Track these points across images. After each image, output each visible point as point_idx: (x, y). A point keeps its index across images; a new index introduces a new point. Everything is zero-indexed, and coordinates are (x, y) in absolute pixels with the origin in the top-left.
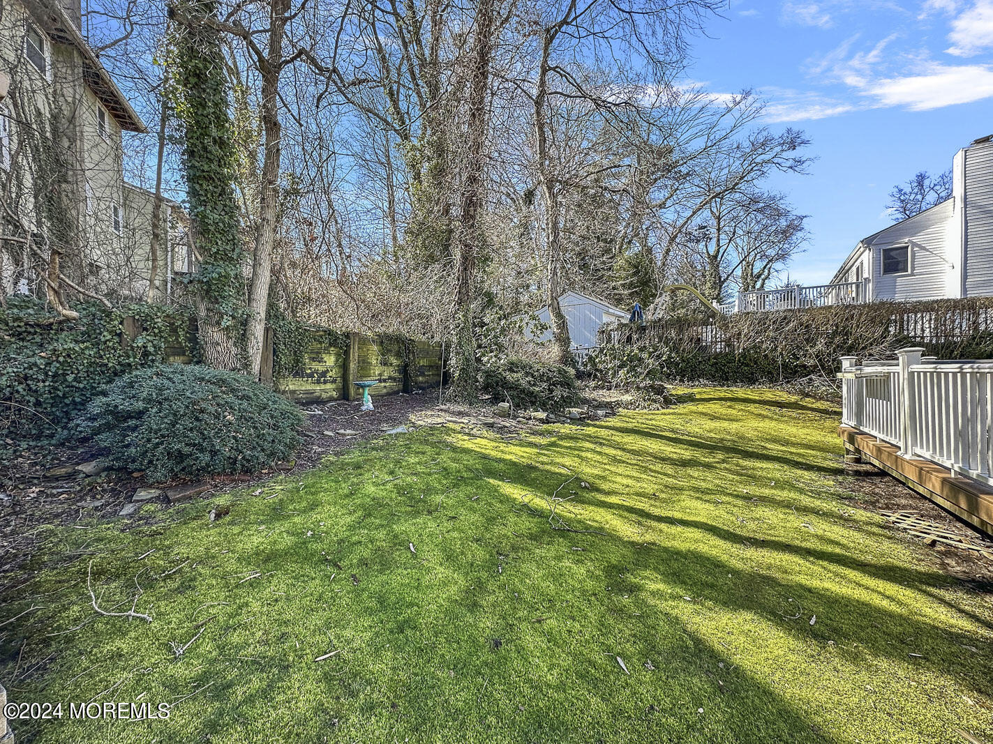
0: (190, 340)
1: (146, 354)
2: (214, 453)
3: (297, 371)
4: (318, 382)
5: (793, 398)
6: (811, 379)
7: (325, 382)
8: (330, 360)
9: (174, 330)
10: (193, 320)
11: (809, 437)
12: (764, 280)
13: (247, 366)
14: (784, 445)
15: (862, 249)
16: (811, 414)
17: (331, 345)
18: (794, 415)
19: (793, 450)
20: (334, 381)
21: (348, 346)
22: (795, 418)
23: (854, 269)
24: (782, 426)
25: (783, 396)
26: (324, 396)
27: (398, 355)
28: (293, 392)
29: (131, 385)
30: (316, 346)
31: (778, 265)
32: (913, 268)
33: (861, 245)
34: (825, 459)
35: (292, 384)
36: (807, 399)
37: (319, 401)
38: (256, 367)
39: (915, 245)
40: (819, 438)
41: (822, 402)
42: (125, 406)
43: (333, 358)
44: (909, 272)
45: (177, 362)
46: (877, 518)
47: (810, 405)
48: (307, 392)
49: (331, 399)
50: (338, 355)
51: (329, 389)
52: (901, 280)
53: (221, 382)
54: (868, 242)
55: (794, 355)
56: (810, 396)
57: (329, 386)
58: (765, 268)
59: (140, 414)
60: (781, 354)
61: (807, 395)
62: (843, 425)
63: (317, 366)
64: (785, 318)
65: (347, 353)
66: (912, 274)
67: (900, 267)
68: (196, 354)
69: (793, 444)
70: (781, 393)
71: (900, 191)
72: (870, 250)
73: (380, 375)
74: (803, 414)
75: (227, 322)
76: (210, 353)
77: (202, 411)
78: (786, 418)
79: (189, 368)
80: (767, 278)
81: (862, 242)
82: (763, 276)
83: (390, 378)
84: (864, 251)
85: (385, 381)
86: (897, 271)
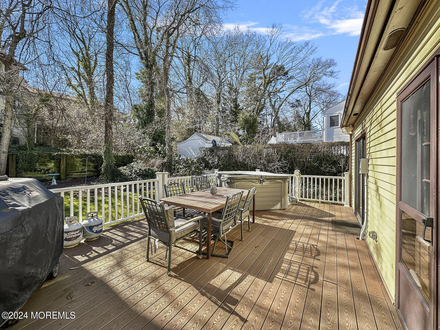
3: (31, 169)
4: (45, 173)
7: (48, 173)
8: (51, 165)
17: (51, 159)
21: (60, 160)
26: (48, 178)
35: (30, 174)
43: (53, 164)
44: (339, 126)
50: (55, 163)
52: (336, 130)
63: (43, 167)
67: (336, 124)
72: (324, 116)
73: (82, 170)
85: (85, 172)
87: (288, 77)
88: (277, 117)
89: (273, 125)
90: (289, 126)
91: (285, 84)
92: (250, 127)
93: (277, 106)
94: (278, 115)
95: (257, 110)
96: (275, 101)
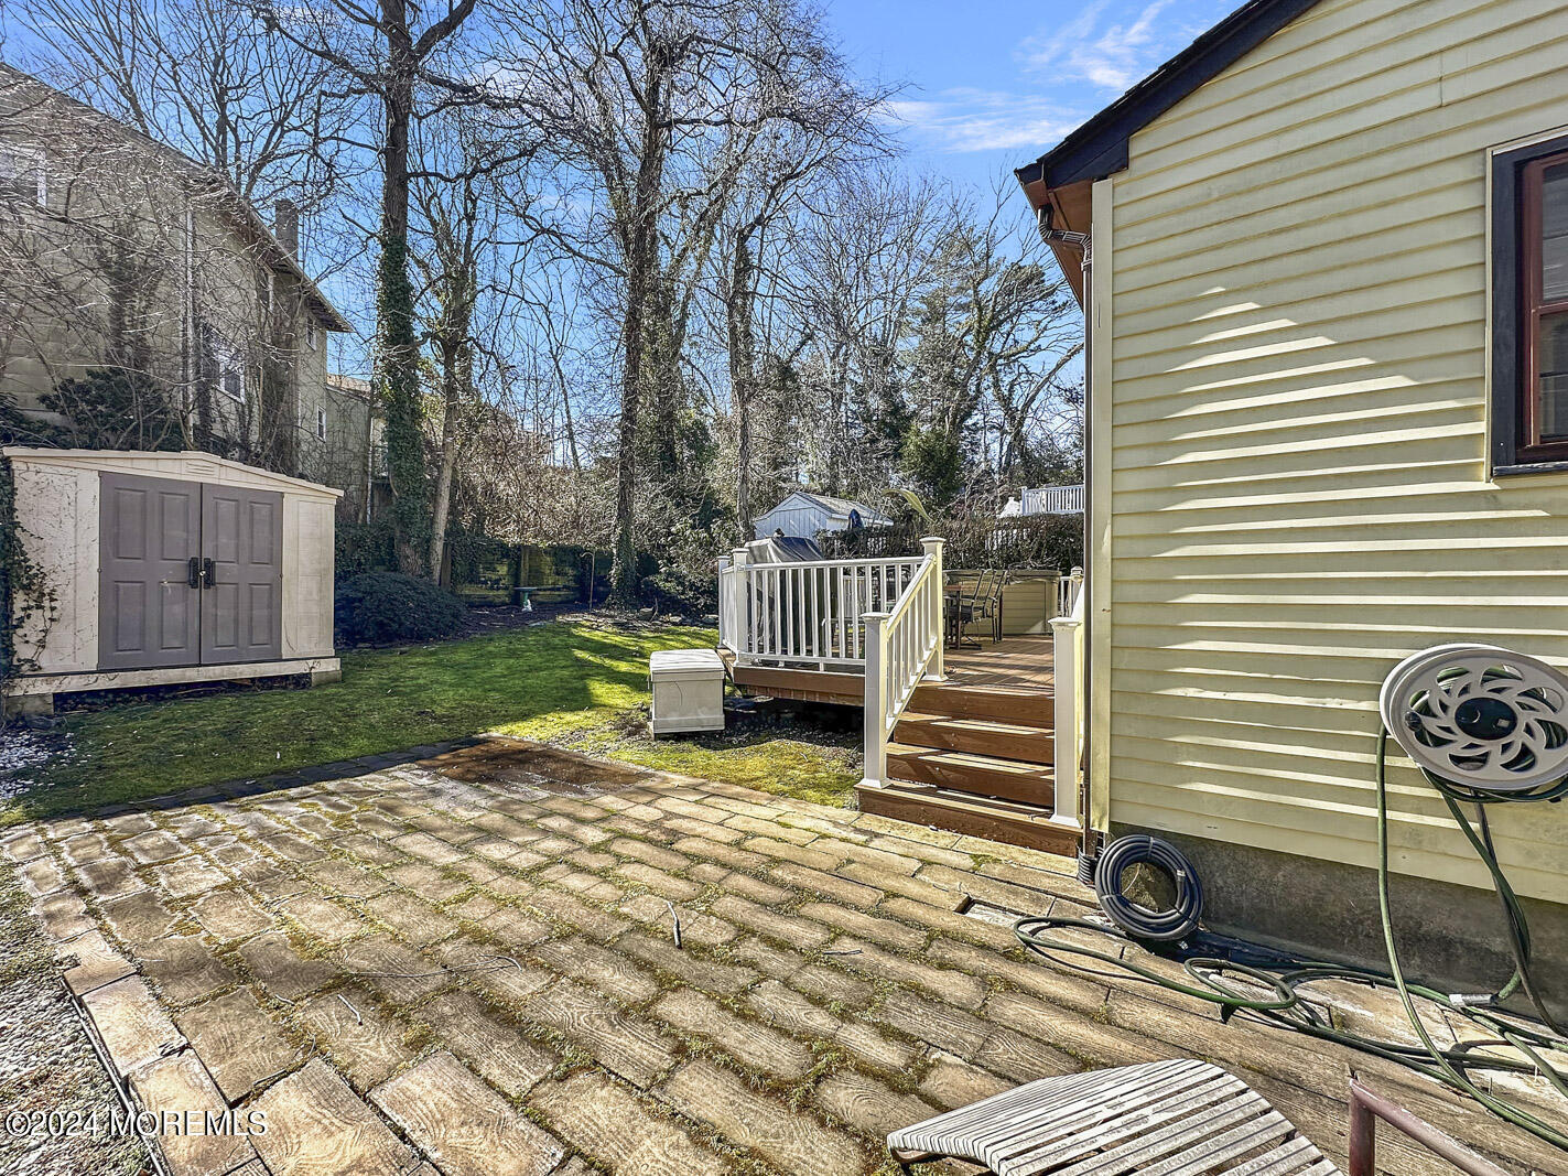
0: (388, 554)
1: (360, 564)
2: (401, 624)
3: (473, 579)
4: (492, 588)
7: (498, 589)
8: (503, 570)
9: (378, 547)
10: (392, 539)
13: (429, 573)
17: (503, 556)
20: (506, 588)
21: (520, 557)
26: (497, 600)
27: (574, 566)
28: (469, 596)
29: (355, 583)
30: (490, 557)
35: (469, 590)
37: (490, 605)
38: (437, 575)
42: (352, 595)
43: (505, 568)
45: (380, 569)
48: (480, 597)
49: (504, 604)
50: (510, 565)
51: (501, 595)
53: (407, 583)
57: (501, 592)
59: (360, 600)
63: (489, 575)
65: (518, 564)
68: (393, 564)
73: (553, 584)
75: (414, 541)
76: (403, 564)
77: (395, 600)
79: (388, 574)
83: (565, 587)
85: (559, 589)
87: (1054, 302)
88: (1019, 437)
89: (1008, 463)
90: (1061, 465)
91: (1045, 329)
92: (939, 470)
93: (1018, 402)
94: (1024, 429)
95: (955, 417)
96: (1012, 385)
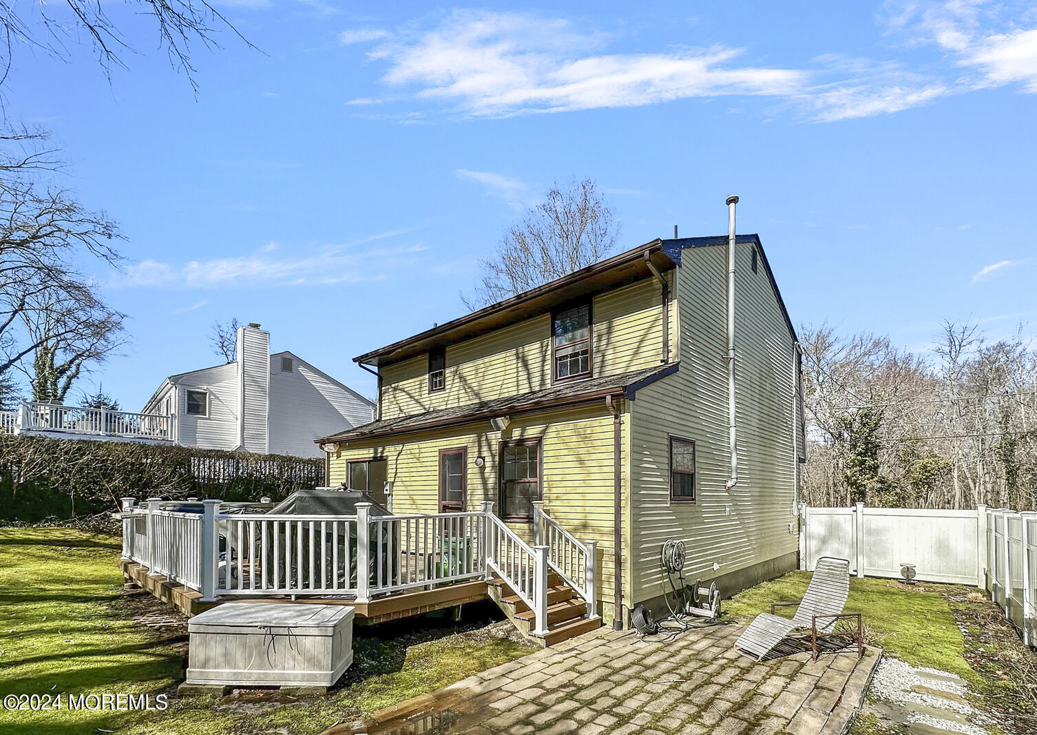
5: (85, 536)
6: (106, 515)
11: (95, 573)
12: (70, 378)
14: (66, 584)
15: (169, 385)
16: (102, 551)
18: (84, 553)
19: (77, 587)
22: (84, 557)
23: (164, 400)
24: (69, 566)
25: (74, 534)
31: (89, 364)
32: (210, 413)
33: (168, 381)
34: (107, 590)
36: (100, 536)
39: (211, 393)
40: (106, 573)
41: (116, 538)
44: (207, 416)
46: (131, 623)
47: (102, 542)
52: (201, 423)
54: (175, 380)
55: (89, 489)
56: (105, 532)
58: (71, 362)
60: (74, 487)
61: (101, 532)
62: (123, 558)
64: (79, 449)
66: (209, 419)
67: (200, 410)
69: (78, 582)
70: (70, 531)
71: (219, 326)
72: (176, 387)
74: (94, 551)
78: (74, 558)
80: (75, 375)
81: (169, 378)
82: (69, 373)
84: (171, 388)
86: (198, 413)
